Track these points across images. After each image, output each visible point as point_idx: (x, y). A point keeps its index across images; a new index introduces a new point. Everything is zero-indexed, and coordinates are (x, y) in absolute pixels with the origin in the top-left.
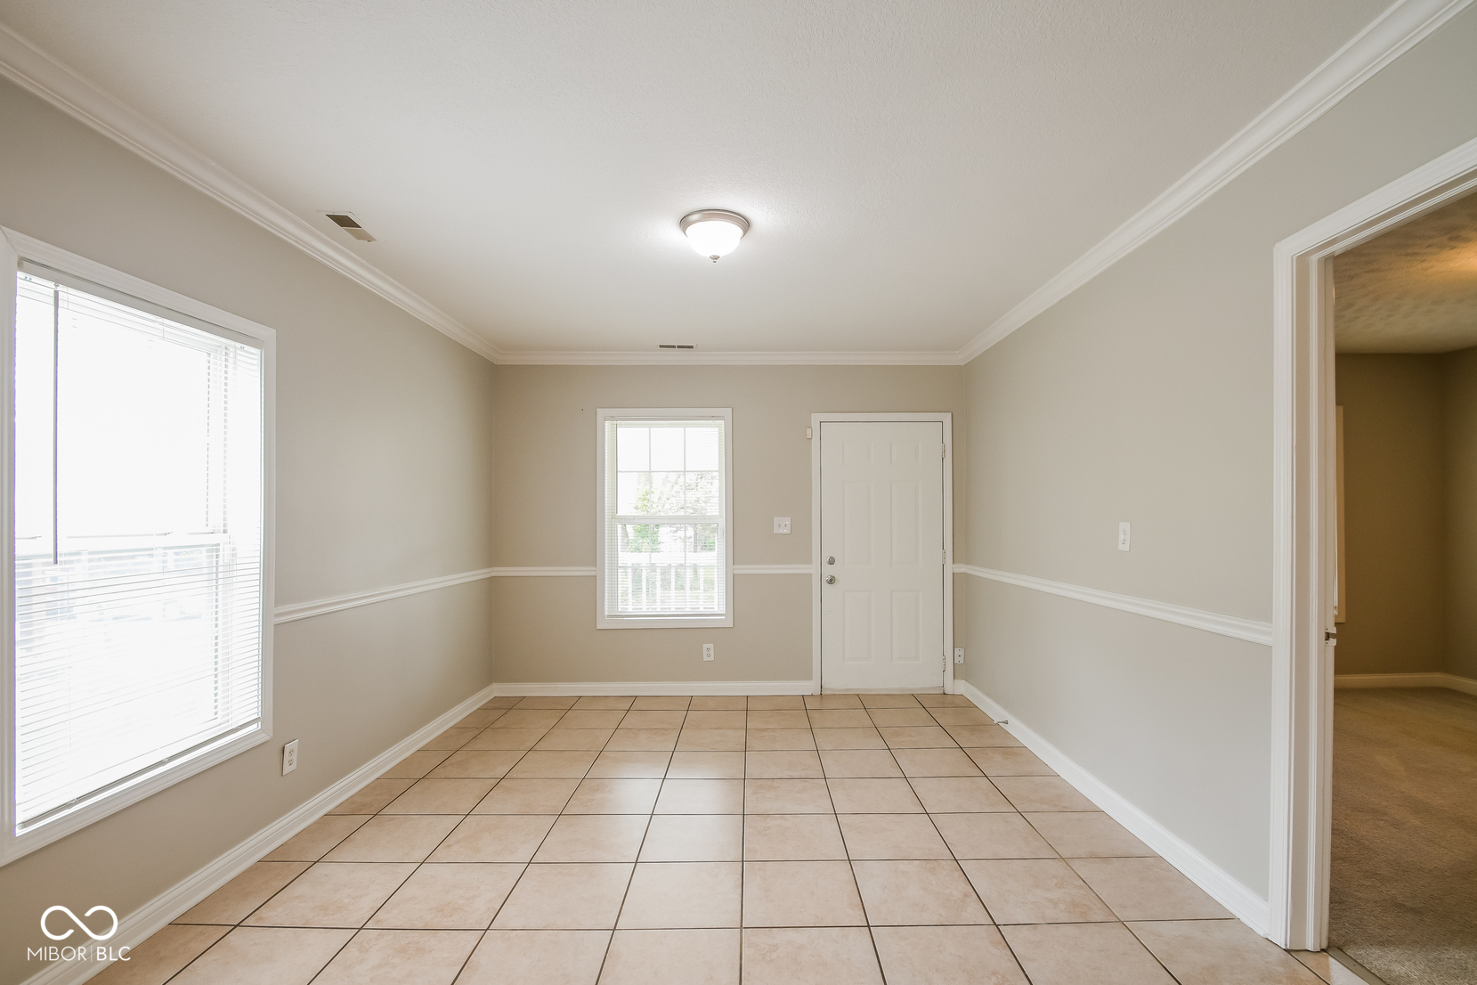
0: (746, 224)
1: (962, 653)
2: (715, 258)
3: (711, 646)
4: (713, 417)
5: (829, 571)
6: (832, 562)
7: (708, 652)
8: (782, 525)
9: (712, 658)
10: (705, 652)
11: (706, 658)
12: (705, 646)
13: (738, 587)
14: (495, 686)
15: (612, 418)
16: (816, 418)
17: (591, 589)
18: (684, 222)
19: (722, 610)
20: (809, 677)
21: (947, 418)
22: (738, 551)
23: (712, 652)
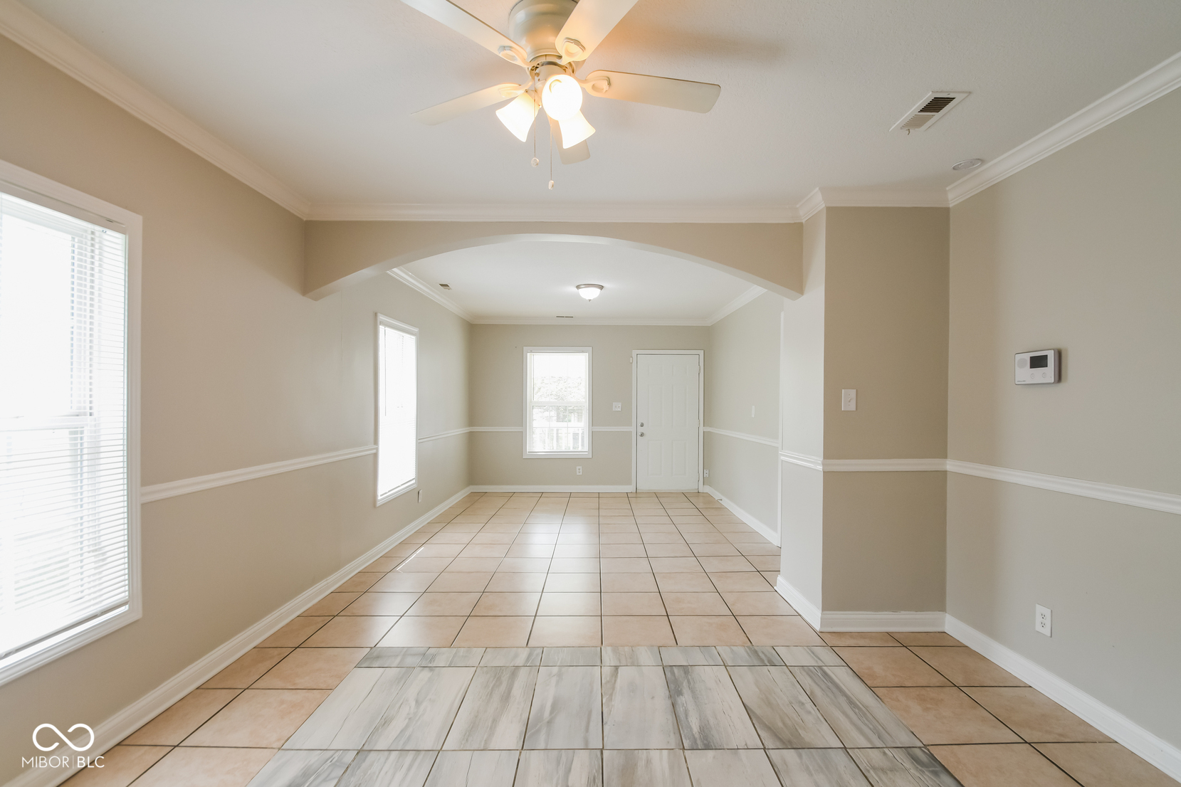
0: (601, 287)
1: (708, 472)
2: (590, 300)
3: (580, 467)
4: (583, 352)
5: (640, 430)
6: (642, 425)
7: (579, 470)
8: (617, 407)
9: (581, 474)
10: (578, 471)
11: (578, 474)
12: (578, 468)
13: (594, 436)
14: (471, 487)
15: (531, 352)
16: (635, 352)
17: (521, 438)
18: (578, 287)
19: (586, 449)
20: (629, 483)
21: (701, 353)
22: (594, 419)
23: (581, 470)
